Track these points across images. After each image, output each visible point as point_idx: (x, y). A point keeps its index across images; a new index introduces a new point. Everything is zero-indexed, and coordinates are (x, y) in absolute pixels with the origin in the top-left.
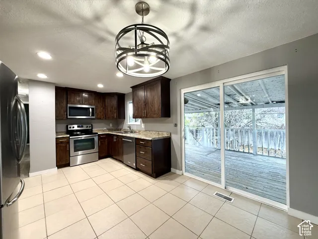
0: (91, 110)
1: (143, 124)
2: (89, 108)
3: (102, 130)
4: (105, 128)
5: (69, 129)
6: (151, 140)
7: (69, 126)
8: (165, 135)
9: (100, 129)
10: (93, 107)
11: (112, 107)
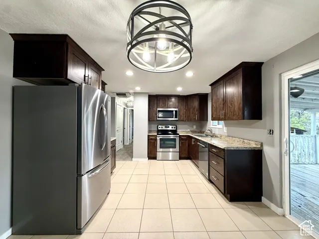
0: (174, 112)
1: (225, 128)
2: (173, 111)
3: (186, 131)
4: (189, 130)
5: (159, 129)
6: (224, 150)
7: (159, 126)
8: (253, 145)
9: (184, 130)
10: (176, 109)
11: (194, 109)
